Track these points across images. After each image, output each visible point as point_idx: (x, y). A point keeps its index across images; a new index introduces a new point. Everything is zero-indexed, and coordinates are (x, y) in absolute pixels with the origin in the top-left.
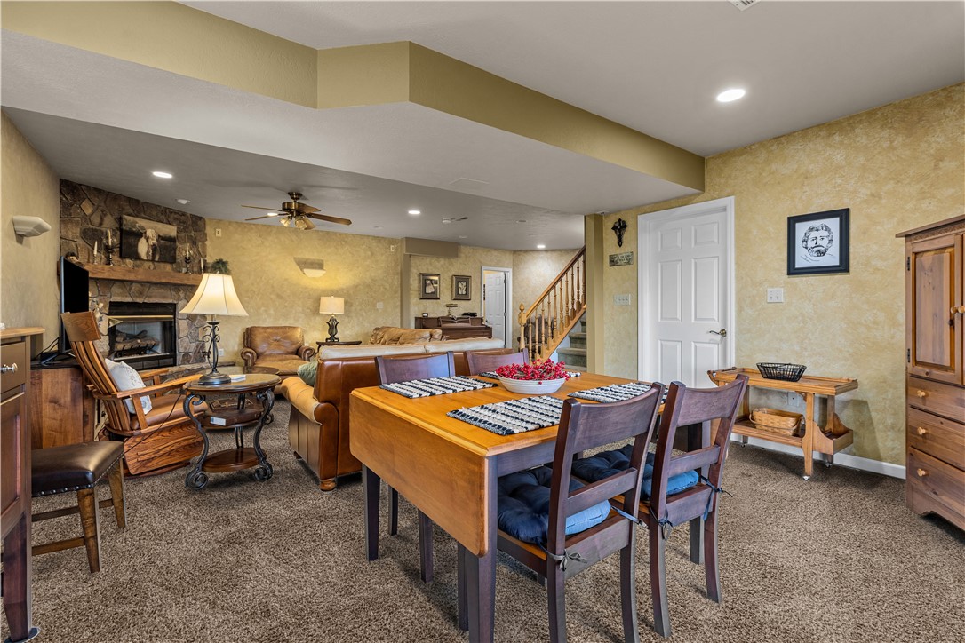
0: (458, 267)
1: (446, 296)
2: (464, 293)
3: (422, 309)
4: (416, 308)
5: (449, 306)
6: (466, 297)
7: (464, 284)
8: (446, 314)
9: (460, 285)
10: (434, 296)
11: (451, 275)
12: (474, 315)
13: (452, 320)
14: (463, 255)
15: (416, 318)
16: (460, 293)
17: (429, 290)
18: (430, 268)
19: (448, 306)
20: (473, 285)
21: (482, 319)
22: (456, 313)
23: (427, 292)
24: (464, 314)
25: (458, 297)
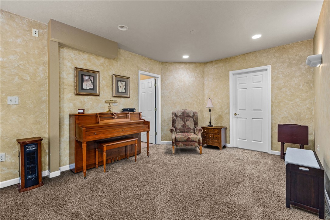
0: (119, 68)
1: (106, 92)
2: (124, 91)
3: (79, 105)
4: (71, 105)
5: (109, 102)
6: (125, 95)
7: (124, 83)
8: (106, 110)
9: (120, 84)
10: (93, 93)
11: (111, 74)
12: (132, 110)
13: (112, 116)
14: (122, 58)
15: (71, 115)
16: (120, 91)
17: (87, 85)
18: (88, 64)
19: (107, 102)
20: (132, 86)
21: (140, 114)
22: (117, 109)
23: (85, 87)
24: (124, 110)
25: (118, 95)
